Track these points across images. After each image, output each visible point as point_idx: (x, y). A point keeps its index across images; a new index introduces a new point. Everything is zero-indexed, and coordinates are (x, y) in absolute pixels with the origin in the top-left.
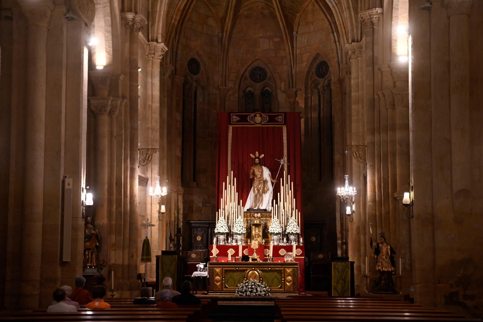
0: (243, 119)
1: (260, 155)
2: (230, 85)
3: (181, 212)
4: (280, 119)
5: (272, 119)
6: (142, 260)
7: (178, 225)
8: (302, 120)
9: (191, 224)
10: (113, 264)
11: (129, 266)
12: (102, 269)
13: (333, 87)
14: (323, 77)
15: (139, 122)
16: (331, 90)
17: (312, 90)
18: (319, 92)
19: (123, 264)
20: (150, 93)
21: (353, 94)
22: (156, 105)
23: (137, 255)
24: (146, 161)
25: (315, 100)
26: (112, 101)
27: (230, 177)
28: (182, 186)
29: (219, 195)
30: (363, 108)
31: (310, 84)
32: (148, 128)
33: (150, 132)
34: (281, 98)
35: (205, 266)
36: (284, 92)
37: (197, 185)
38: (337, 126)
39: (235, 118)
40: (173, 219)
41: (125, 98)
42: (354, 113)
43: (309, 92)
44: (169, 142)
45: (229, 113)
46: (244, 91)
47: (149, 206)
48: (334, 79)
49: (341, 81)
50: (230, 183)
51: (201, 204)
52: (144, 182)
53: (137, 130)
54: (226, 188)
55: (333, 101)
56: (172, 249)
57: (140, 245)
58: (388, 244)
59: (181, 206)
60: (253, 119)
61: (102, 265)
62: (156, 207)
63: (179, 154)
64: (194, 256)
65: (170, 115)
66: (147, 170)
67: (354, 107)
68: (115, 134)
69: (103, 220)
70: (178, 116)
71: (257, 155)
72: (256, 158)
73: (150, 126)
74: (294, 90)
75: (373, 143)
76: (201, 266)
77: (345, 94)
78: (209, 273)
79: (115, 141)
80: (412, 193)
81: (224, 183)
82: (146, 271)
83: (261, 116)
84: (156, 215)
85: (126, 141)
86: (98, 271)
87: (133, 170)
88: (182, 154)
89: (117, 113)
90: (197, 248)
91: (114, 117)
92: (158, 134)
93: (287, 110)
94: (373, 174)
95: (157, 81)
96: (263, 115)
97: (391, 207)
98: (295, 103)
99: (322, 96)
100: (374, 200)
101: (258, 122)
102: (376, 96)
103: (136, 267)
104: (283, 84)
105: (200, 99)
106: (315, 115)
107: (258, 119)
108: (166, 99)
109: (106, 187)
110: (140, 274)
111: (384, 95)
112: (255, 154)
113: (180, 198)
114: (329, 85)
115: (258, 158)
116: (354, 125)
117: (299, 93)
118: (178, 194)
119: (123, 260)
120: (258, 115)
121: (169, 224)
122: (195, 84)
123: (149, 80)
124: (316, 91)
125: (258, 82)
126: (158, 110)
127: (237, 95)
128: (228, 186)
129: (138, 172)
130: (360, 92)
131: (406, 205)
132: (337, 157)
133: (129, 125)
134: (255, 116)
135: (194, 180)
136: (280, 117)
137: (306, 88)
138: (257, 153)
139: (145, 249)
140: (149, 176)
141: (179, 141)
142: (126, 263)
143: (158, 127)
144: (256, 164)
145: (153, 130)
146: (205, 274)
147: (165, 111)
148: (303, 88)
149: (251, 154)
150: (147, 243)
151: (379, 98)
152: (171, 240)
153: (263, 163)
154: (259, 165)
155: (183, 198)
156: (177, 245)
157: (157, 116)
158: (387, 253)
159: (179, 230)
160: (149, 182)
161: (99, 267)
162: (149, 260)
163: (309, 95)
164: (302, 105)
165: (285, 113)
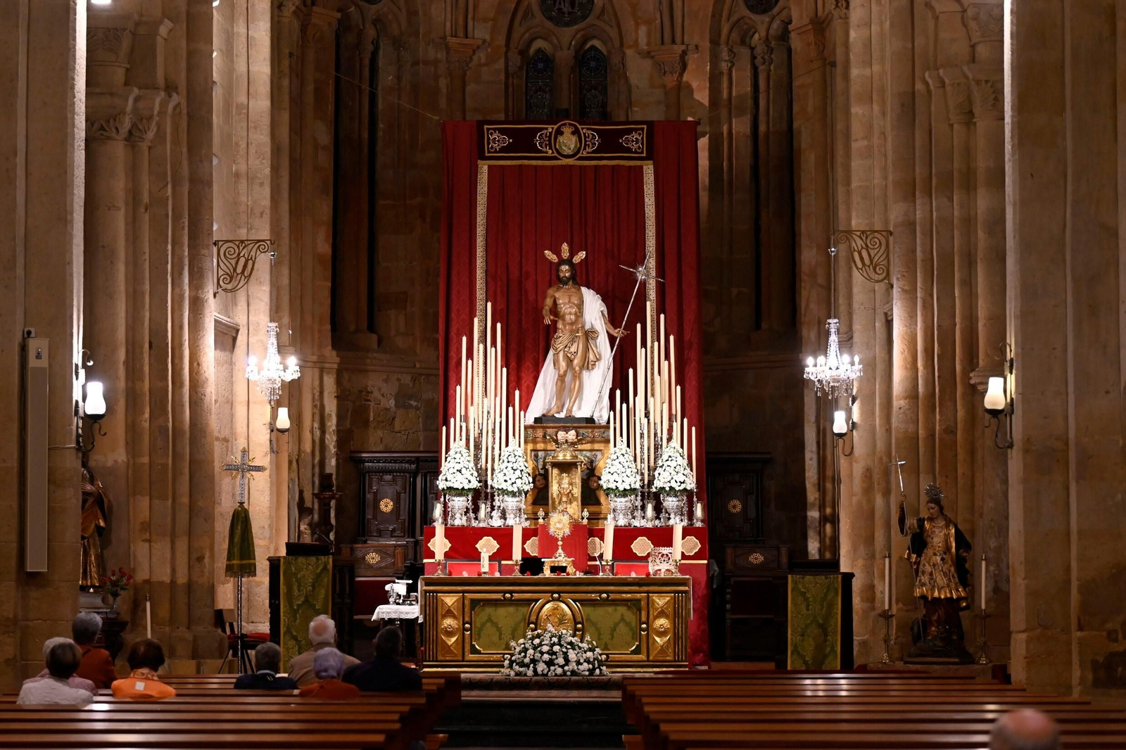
0: (522, 142)
1: (573, 253)
2: (481, 32)
3: (332, 424)
4: (635, 140)
5: (610, 143)
6: (230, 570)
7: (322, 464)
8: (703, 143)
9: (362, 461)
10: (147, 582)
11: (190, 587)
12: (115, 595)
13: (796, 42)
14: (764, 12)
15: (215, 161)
16: (789, 50)
17: (731, 50)
18: (754, 58)
19: (173, 582)
20: (241, 67)
21: (855, 72)
22: (261, 103)
23: (212, 557)
24: (237, 277)
25: (741, 84)
26: (137, 100)
27: (484, 317)
28: (334, 346)
29: (448, 374)
30: (884, 114)
31: (725, 31)
32: (237, 175)
33: (243, 185)
34: (639, 73)
35: (411, 588)
36: (648, 55)
37: (380, 342)
38: (809, 162)
39: (496, 140)
40: (307, 447)
41: (176, 89)
42: (857, 129)
43: (725, 55)
44: (296, 213)
45: (480, 124)
46: (523, 53)
47: (240, 411)
48: (799, 16)
49: (820, 26)
50: (483, 339)
51: (392, 403)
52: (228, 337)
53: (210, 184)
54: (470, 355)
55: (796, 83)
56: (307, 539)
57: (222, 527)
58: (949, 522)
59: (331, 406)
60: (551, 141)
61: (115, 584)
62: (262, 414)
63: (325, 248)
64: (373, 558)
65: (297, 129)
66: (235, 303)
67: (856, 110)
68: (146, 198)
69: (113, 454)
70: (322, 133)
71: (566, 255)
72: (562, 262)
73: (243, 168)
74: (679, 49)
75: (911, 225)
76: (400, 587)
77: (833, 65)
78: (424, 610)
79: (146, 218)
80: (1011, 379)
81: (464, 339)
82: (238, 601)
83: (576, 132)
84: (261, 437)
85: (177, 218)
86: (104, 600)
87: (197, 305)
88: (335, 247)
89: (150, 135)
90: (380, 534)
91: (144, 146)
92: (267, 191)
93: (657, 115)
94: (912, 316)
95: (262, 32)
96: (583, 130)
97: (961, 413)
98: (682, 89)
99: (761, 68)
100: (912, 395)
101: (566, 151)
102: (919, 86)
103: (212, 590)
104: (643, 30)
105: (387, 78)
106: (741, 126)
107: (568, 142)
108: (286, 82)
109: (122, 355)
110: (219, 613)
111: (943, 85)
112: (557, 252)
113: (330, 382)
114: (784, 36)
115: (569, 262)
116: (856, 164)
117: (692, 59)
118: (322, 370)
119: (174, 570)
120: (567, 130)
121: (296, 462)
122: (371, 32)
123: (241, 29)
124: (745, 52)
125: (567, 25)
126: (266, 121)
127: (500, 65)
128: (478, 348)
129: (212, 312)
130: (876, 68)
131: (994, 413)
132: (808, 256)
133: (185, 170)
134: (559, 132)
135: (371, 328)
136: (635, 136)
137: (715, 42)
138: (565, 247)
139: (237, 539)
140: (240, 318)
141: (325, 209)
142: (182, 579)
143: (268, 171)
144: (562, 282)
145: (250, 179)
146: (413, 611)
147: (285, 117)
148: (706, 45)
149: (546, 252)
150: (241, 519)
151: (929, 91)
152: (303, 510)
153: (582, 277)
154: (571, 282)
155: (339, 382)
156: (321, 526)
157: (262, 138)
158: (947, 549)
159: (325, 480)
160: (241, 339)
161: (109, 588)
162: (250, 570)
163: (724, 66)
164: (702, 96)
165: (650, 124)
